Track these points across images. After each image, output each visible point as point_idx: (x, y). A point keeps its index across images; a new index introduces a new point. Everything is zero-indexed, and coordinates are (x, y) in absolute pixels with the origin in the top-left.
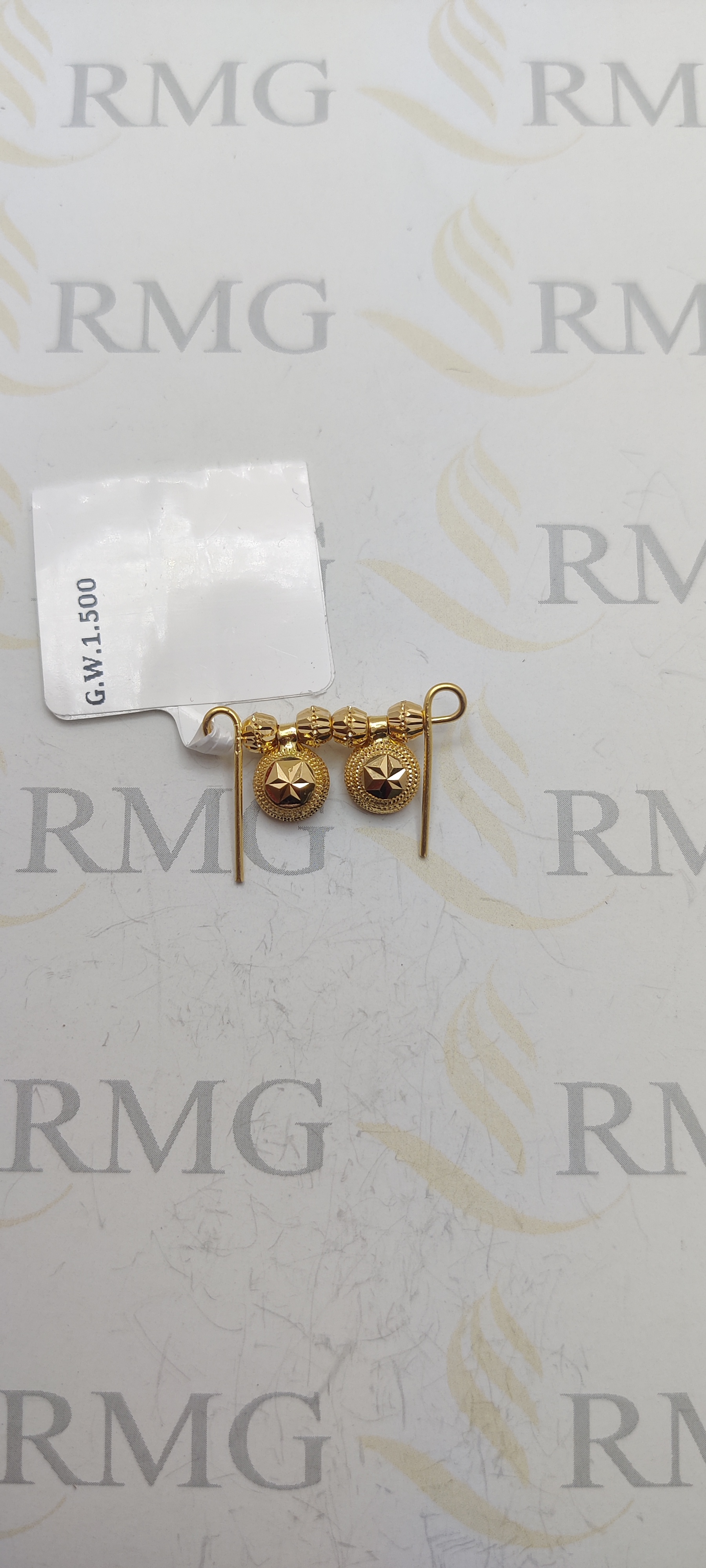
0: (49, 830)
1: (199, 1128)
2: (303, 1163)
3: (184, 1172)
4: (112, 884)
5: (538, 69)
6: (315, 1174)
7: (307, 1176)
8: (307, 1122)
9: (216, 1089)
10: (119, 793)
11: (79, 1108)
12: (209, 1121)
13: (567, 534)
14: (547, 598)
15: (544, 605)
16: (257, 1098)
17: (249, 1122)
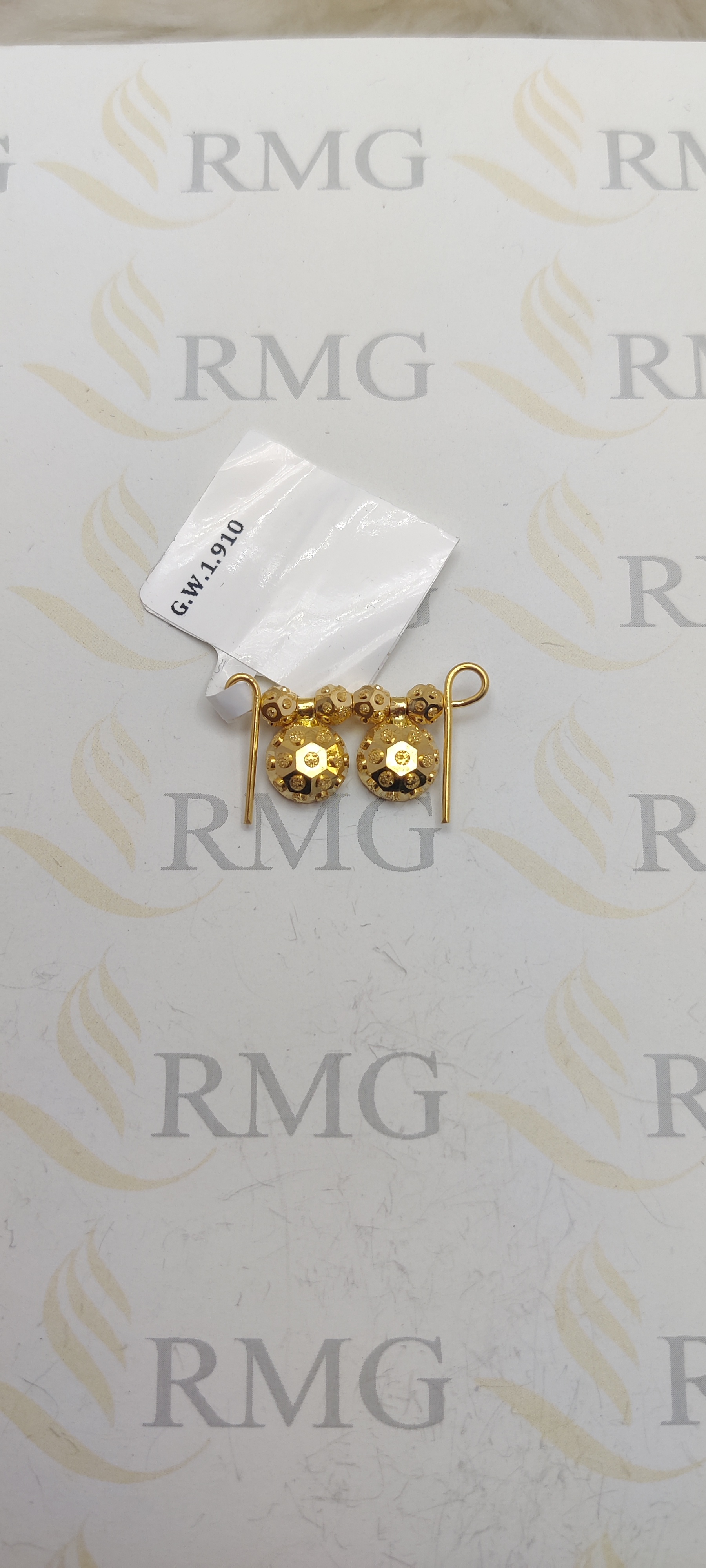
0: (181, 1096)
1: (328, 1384)
2: (425, 1416)
3: (315, 1426)
4: (241, 1148)
5: (625, 342)
6: (437, 1427)
7: (428, 1430)
8: (429, 1377)
9: (343, 1347)
10: (246, 1058)
11: (216, 1365)
12: (337, 1377)
13: (657, 803)
14: (640, 866)
15: (639, 873)
16: (381, 1355)
17: (375, 1378)
